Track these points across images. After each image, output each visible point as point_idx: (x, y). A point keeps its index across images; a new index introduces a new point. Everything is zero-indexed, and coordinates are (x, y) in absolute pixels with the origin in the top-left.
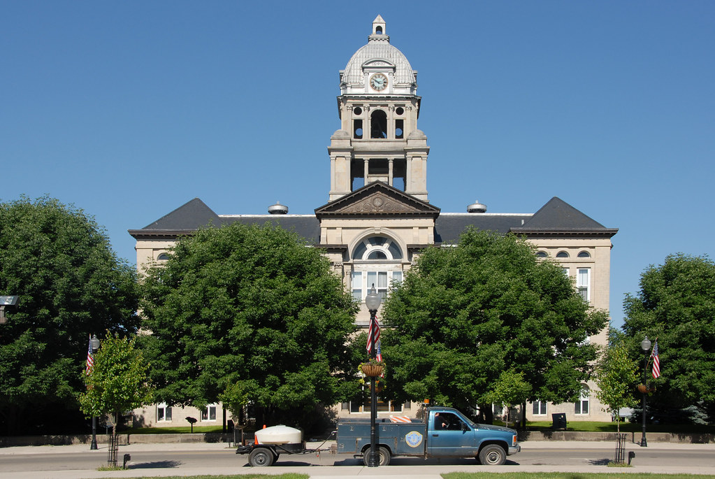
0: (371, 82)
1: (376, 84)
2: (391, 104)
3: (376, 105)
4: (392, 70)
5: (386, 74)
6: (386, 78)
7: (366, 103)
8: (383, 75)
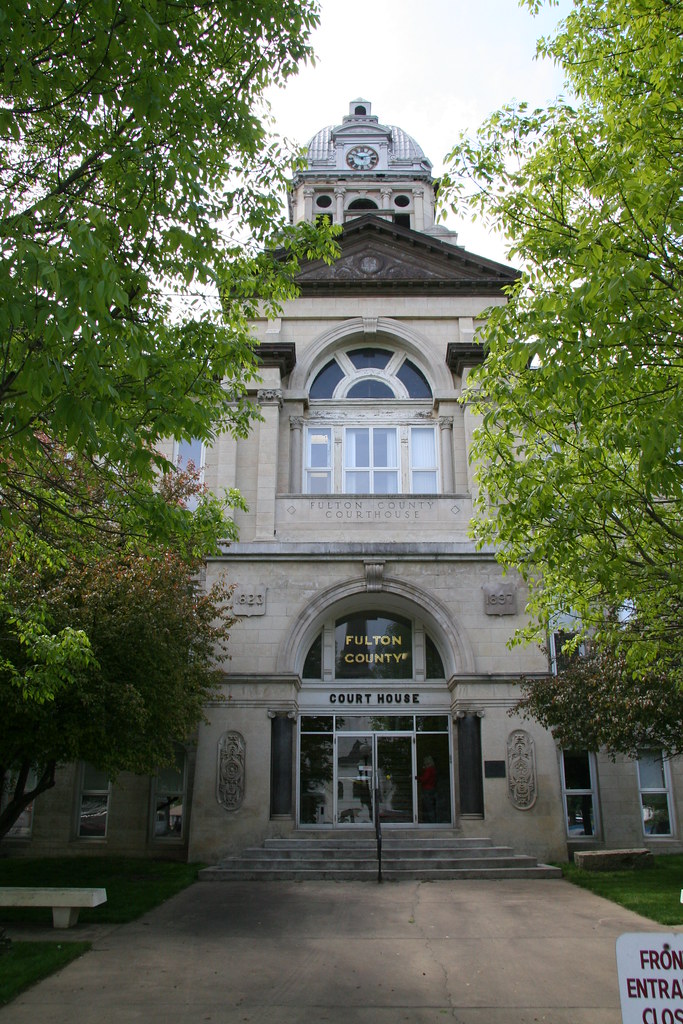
0: (348, 159)
1: (358, 161)
2: (385, 187)
3: (357, 191)
4: (385, 140)
5: (376, 148)
6: (375, 153)
7: (340, 187)
8: (369, 149)
